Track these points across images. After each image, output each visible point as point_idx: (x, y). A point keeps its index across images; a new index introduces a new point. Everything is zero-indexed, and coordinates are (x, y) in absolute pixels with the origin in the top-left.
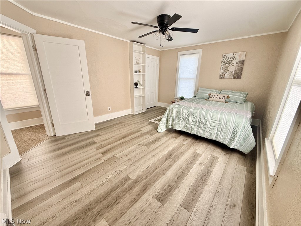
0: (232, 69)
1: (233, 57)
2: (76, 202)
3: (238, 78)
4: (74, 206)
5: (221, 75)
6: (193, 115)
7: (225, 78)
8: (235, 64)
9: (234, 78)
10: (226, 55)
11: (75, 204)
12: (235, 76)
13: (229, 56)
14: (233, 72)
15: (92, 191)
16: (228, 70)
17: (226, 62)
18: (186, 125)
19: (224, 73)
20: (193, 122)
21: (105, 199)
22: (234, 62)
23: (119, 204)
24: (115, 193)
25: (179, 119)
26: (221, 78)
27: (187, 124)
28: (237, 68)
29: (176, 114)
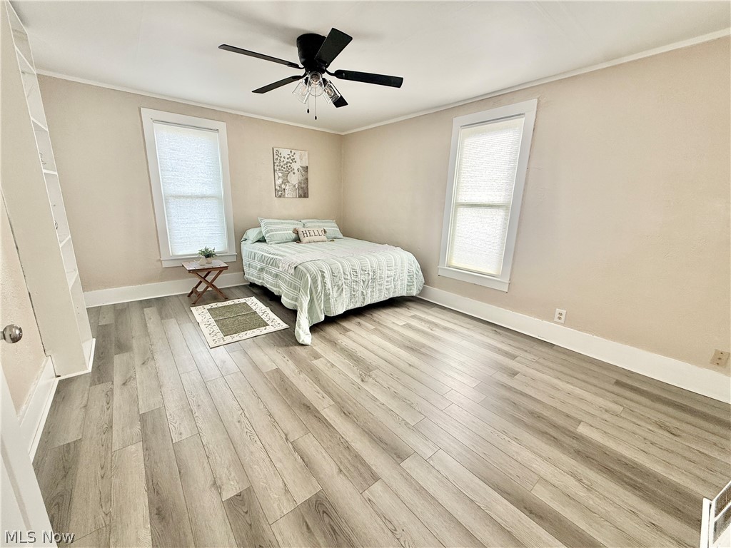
0: (295, 179)
1: (292, 158)
2: (580, 481)
3: (305, 197)
4: (589, 480)
5: (279, 191)
6: (363, 270)
7: (286, 196)
8: (296, 171)
9: (300, 196)
10: (281, 150)
11: (584, 481)
12: (301, 192)
13: (285, 153)
14: (297, 186)
15: (540, 456)
16: (288, 182)
17: (282, 164)
18: (354, 295)
19: (283, 186)
20: (364, 282)
21: (547, 433)
22: (295, 166)
23: (545, 414)
24: (526, 419)
25: (340, 290)
26: (280, 197)
27: (354, 291)
28: (301, 178)
29: (332, 280)
